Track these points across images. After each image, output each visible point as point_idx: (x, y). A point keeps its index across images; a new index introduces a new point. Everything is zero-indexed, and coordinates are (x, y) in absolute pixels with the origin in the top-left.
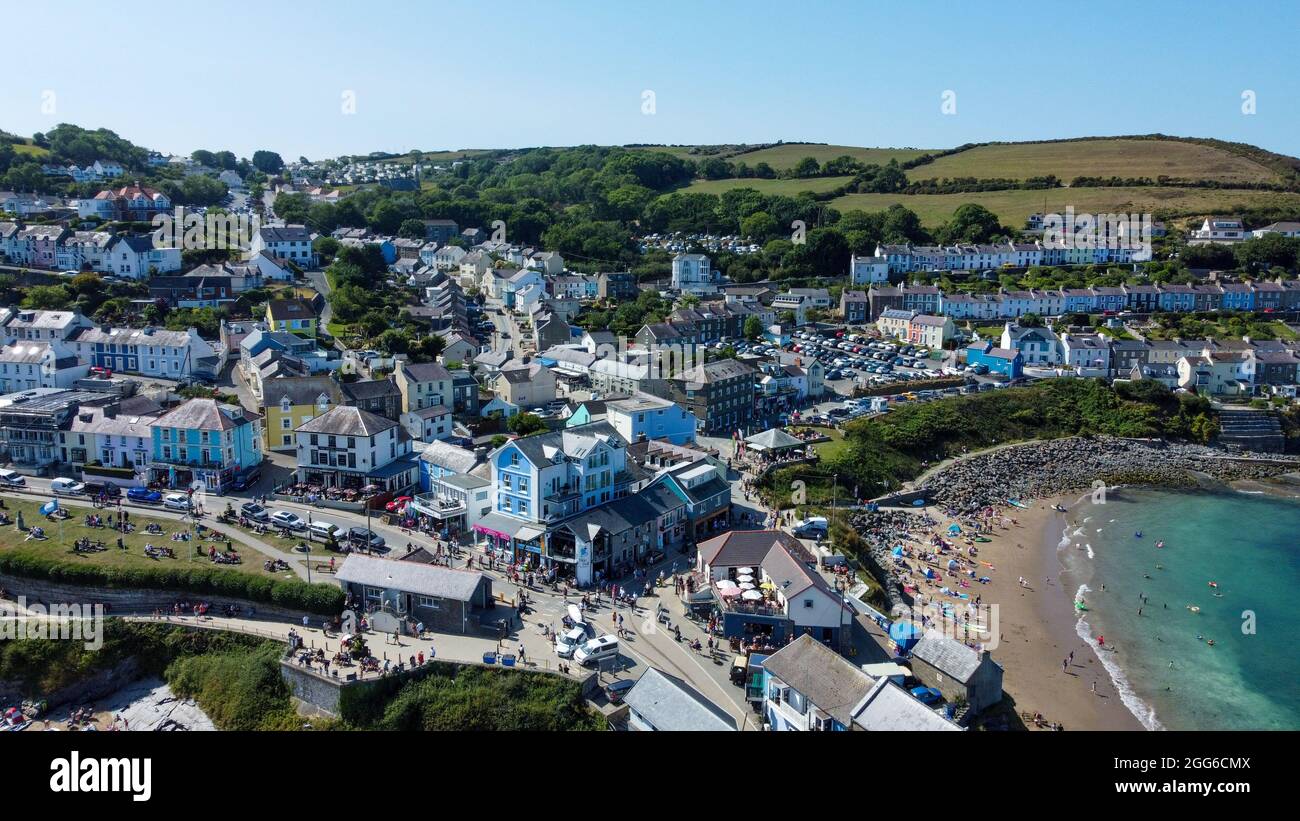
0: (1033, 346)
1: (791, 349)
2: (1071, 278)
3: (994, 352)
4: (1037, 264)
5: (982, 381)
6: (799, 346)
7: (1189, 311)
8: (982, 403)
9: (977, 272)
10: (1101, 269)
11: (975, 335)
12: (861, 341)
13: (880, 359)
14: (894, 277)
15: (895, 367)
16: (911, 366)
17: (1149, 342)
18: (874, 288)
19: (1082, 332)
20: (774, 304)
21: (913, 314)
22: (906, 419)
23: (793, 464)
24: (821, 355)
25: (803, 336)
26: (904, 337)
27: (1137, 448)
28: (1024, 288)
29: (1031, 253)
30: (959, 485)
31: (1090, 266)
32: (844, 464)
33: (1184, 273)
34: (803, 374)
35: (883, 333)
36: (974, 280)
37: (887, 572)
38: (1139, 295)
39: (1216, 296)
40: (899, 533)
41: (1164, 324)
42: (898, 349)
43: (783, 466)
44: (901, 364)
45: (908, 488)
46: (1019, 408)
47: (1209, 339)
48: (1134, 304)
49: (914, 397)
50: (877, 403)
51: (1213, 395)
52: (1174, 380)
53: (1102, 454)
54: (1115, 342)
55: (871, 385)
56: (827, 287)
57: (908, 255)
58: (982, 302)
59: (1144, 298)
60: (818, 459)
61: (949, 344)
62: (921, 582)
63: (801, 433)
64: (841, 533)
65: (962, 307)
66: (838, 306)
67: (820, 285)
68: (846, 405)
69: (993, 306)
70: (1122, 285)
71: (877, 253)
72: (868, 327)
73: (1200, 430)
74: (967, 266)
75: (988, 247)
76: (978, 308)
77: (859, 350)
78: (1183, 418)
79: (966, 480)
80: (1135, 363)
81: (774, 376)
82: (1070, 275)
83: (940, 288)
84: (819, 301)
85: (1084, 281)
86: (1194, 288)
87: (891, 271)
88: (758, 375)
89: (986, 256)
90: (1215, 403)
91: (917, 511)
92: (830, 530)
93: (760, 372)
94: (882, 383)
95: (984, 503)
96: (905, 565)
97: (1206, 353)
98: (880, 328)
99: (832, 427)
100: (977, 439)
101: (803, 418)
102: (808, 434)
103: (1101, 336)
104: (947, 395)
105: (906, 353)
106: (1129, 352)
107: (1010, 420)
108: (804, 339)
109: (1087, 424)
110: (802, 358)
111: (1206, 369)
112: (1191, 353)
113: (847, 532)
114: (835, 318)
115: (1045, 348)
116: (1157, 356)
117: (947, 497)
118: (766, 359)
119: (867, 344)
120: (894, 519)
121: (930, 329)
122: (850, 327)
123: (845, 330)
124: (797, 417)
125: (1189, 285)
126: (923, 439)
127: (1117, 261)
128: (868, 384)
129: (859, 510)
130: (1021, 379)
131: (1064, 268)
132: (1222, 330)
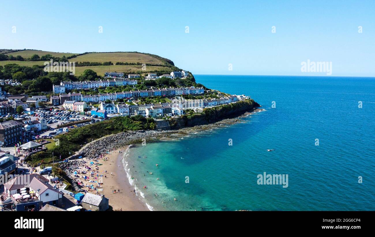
0: (109, 108)
1: (34, 115)
2: (118, 89)
3: (99, 111)
4: (108, 86)
5: (96, 119)
6: (37, 114)
7: (147, 97)
8: (96, 126)
9: (92, 89)
10: (125, 87)
11: (93, 107)
12: (58, 111)
13: (65, 116)
14: (67, 91)
15: (70, 118)
16: (75, 117)
17: (138, 105)
18: (61, 95)
19: (122, 104)
20: (27, 101)
21: (74, 102)
22: (74, 133)
23: (38, 152)
24: (45, 116)
25: (38, 111)
26: (72, 109)
27: (138, 133)
28: (105, 93)
29: (107, 83)
30: (92, 150)
31: (122, 86)
32: (56, 149)
33: (145, 87)
34: (39, 123)
35: (65, 109)
36: (91, 91)
37: (72, 179)
38: (135, 93)
39: (153, 93)
40: (75, 167)
41: (141, 100)
42: (70, 112)
43: (34, 153)
44: (72, 117)
45: (77, 153)
46: (107, 126)
47: (152, 103)
48: (134, 96)
49: (77, 126)
50: (65, 129)
51: (154, 117)
52: (145, 114)
53: (129, 136)
54: (130, 106)
55: (63, 124)
56: (45, 95)
57: (71, 84)
58: (94, 97)
59: (136, 94)
60: (47, 149)
61: (86, 110)
62: (83, 180)
63: (40, 141)
64: (57, 171)
65: (89, 99)
66: (50, 101)
67: (43, 94)
68: (55, 131)
69: (97, 98)
70: (131, 91)
71: (61, 84)
72: (60, 107)
73: (152, 127)
74: (89, 87)
75: (95, 82)
76: (93, 99)
77: (58, 114)
78: (148, 124)
79: (94, 148)
80: (135, 111)
81: (29, 124)
82: (117, 89)
83: (81, 94)
84: (43, 100)
85: (121, 90)
86: (147, 91)
87: (66, 89)
88: (23, 125)
89: (94, 84)
90: (155, 119)
91: (80, 160)
92: (53, 170)
93: (24, 124)
94: (66, 123)
95: (100, 154)
96: (78, 176)
97: (152, 107)
98: (64, 107)
99: (51, 138)
100: (96, 136)
101: (40, 137)
102: (43, 141)
103: (127, 104)
104: (86, 125)
105: (73, 114)
106: (134, 108)
107: (105, 130)
108: (39, 112)
109: (125, 128)
110: (39, 118)
111: (152, 111)
112: (148, 107)
113: (58, 170)
114: (49, 104)
115: (112, 109)
116: (141, 109)
117: (89, 154)
118: (25, 119)
119: (60, 112)
120: (73, 163)
121: (80, 106)
122: (54, 107)
123: (53, 108)
124: (39, 137)
125: (146, 90)
126: (80, 138)
127: (129, 85)
128: (61, 124)
129: (62, 163)
130: (107, 118)
131: (115, 87)
132: (155, 101)
